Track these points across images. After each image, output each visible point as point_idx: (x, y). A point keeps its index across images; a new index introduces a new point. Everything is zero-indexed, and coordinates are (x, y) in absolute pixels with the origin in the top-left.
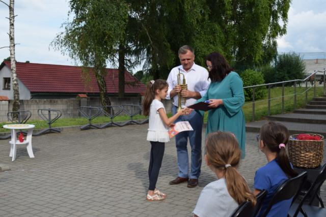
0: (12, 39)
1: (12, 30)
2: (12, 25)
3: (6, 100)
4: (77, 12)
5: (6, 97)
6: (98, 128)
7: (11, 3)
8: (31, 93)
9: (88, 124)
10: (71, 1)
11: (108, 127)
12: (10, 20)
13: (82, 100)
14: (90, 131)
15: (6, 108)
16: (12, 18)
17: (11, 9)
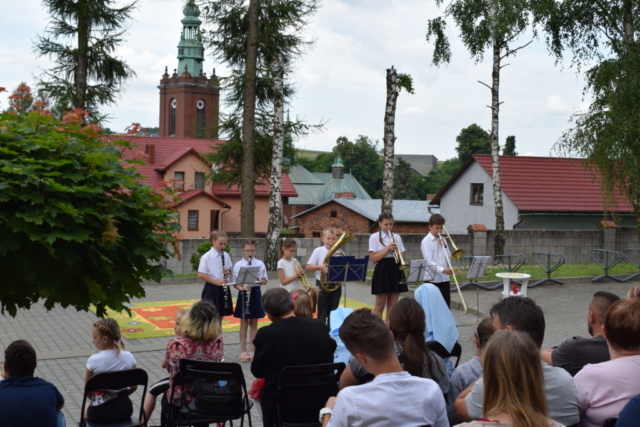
0: (495, 138)
1: (495, 125)
2: (495, 117)
3: (483, 231)
4: (597, 89)
5: (483, 226)
6: (619, 282)
7: (494, 84)
8: (520, 212)
9: (603, 275)
10: (589, 72)
12: (493, 109)
13: (606, 231)
14: (605, 285)
15: (483, 242)
16: (495, 106)
17: (495, 93)
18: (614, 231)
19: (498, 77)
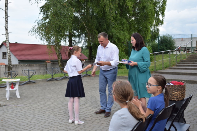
0: (7, 30)
1: (7, 25)
2: (7, 22)
3: (4, 65)
4: (44, 14)
5: (4, 63)
6: (57, 80)
7: (6, 9)
9: (51, 78)
11: (62, 79)
12: (6, 19)
13: (48, 64)
14: (52, 82)
15: (4, 69)
16: (7, 18)
17: (6, 13)
18: (50, 64)
19: (7, 6)
